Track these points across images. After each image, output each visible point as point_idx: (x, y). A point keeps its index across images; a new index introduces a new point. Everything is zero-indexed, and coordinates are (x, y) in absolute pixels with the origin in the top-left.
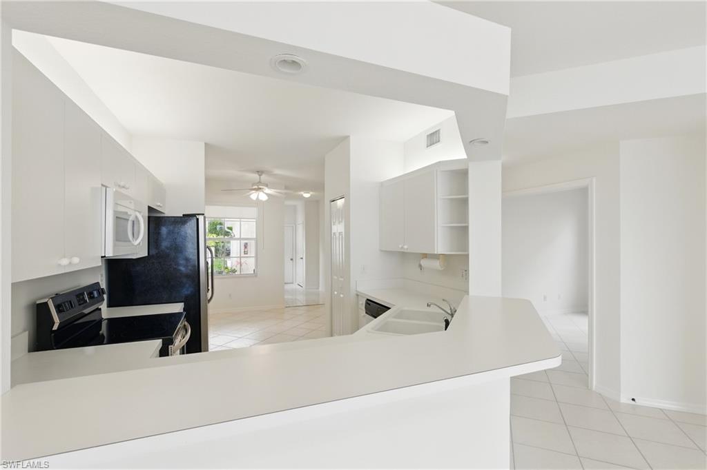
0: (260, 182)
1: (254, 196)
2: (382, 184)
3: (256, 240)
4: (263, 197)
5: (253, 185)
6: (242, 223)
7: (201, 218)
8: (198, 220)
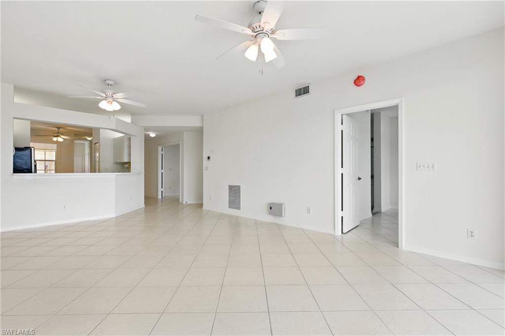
0: (58, 133)
1: (55, 139)
2: (114, 139)
3: (56, 161)
4: (60, 139)
5: (54, 134)
6: (46, 152)
7: (33, 149)
8: (31, 149)
